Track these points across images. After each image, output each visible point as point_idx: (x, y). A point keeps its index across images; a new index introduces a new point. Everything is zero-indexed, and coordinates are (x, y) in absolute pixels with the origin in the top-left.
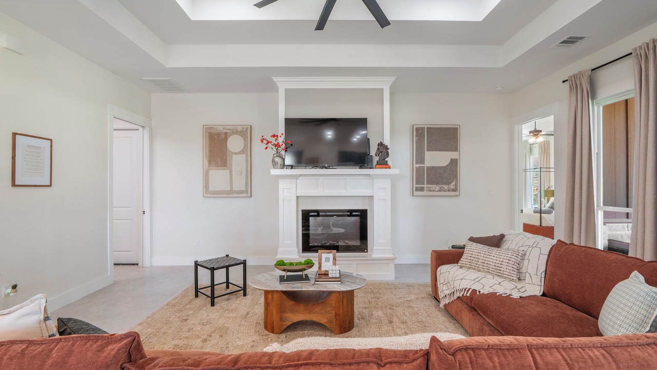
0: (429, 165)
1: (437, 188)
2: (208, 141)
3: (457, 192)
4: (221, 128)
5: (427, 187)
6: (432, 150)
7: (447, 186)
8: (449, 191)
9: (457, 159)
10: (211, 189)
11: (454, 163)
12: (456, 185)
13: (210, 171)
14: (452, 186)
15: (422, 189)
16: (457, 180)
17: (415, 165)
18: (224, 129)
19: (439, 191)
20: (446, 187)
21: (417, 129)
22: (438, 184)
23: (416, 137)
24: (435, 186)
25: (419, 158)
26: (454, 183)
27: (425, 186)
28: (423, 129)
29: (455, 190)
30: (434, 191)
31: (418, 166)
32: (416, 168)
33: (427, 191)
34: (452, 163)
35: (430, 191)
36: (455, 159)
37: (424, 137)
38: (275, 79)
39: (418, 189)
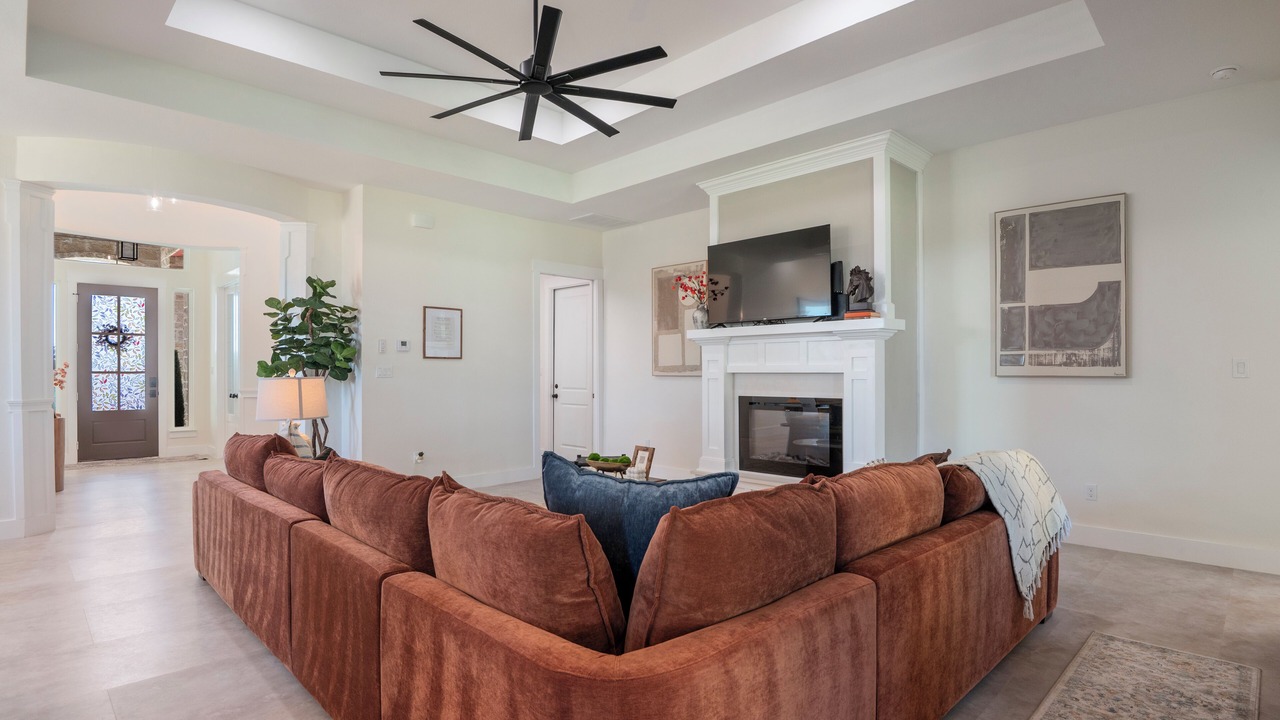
0: (1037, 303)
1: (1060, 358)
2: (657, 292)
3: (1117, 368)
4: (671, 271)
5: (1030, 356)
6: (1046, 266)
7: (1088, 353)
8: (1094, 363)
9: (1119, 282)
10: (662, 363)
11: (1109, 293)
12: (1115, 349)
13: (660, 337)
14: (1104, 351)
15: (1016, 361)
16: (1119, 336)
17: (999, 306)
18: (675, 270)
19: (1065, 364)
20: (1085, 354)
21: (1005, 223)
22: (1060, 345)
23: (1002, 240)
24: (1054, 352)
25: (1010, 285)
26: (1108, 344)
27: (1027, 352)
28: (1020, 219)
29: (1113, 362)
30: (1050, 364)
31: (1006, 306)
32: (1003, 310)
33: (1031, 364)
34: (1103, 295)
35: (1040, 364)
36: (1110, 284)
37: (1023, 237)
38: (702, 185)
39: (1005, 361)
